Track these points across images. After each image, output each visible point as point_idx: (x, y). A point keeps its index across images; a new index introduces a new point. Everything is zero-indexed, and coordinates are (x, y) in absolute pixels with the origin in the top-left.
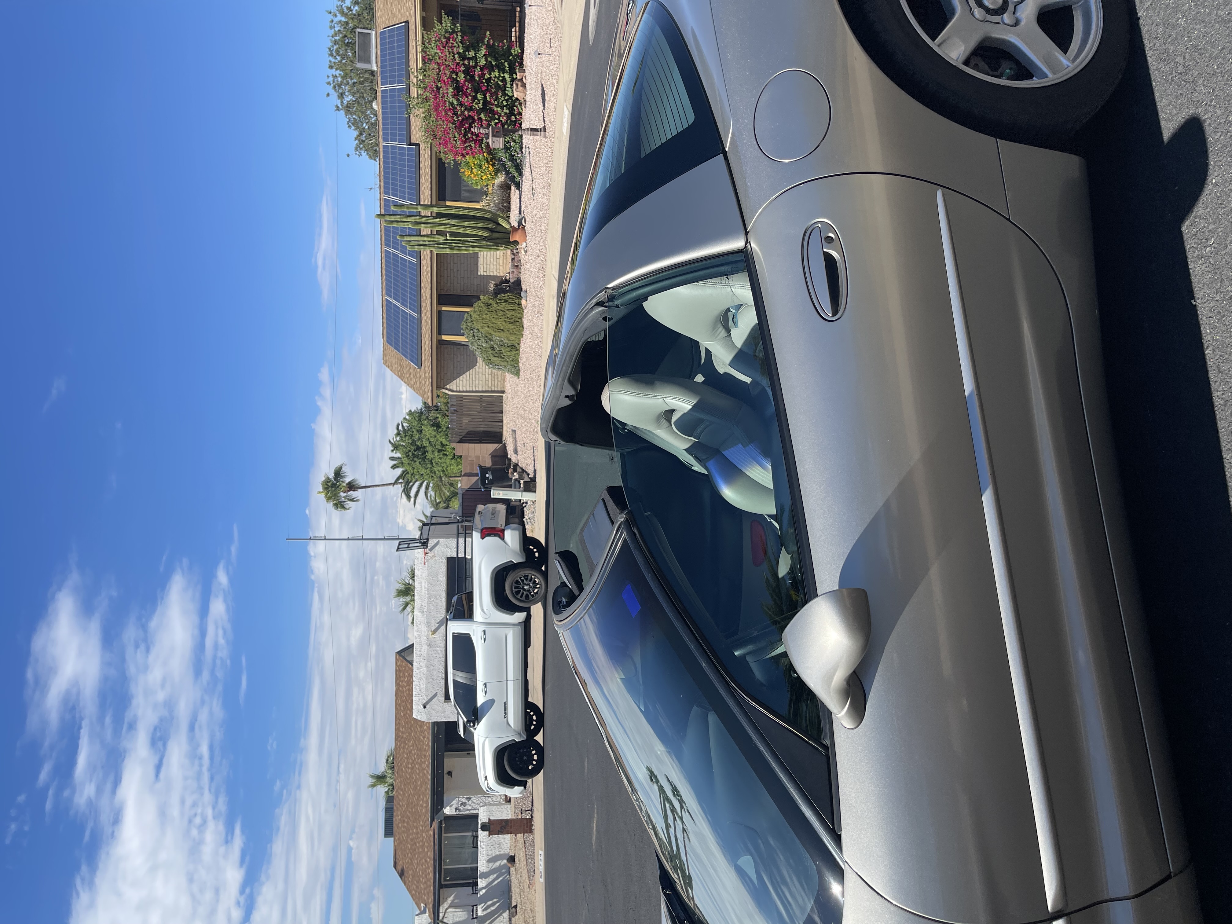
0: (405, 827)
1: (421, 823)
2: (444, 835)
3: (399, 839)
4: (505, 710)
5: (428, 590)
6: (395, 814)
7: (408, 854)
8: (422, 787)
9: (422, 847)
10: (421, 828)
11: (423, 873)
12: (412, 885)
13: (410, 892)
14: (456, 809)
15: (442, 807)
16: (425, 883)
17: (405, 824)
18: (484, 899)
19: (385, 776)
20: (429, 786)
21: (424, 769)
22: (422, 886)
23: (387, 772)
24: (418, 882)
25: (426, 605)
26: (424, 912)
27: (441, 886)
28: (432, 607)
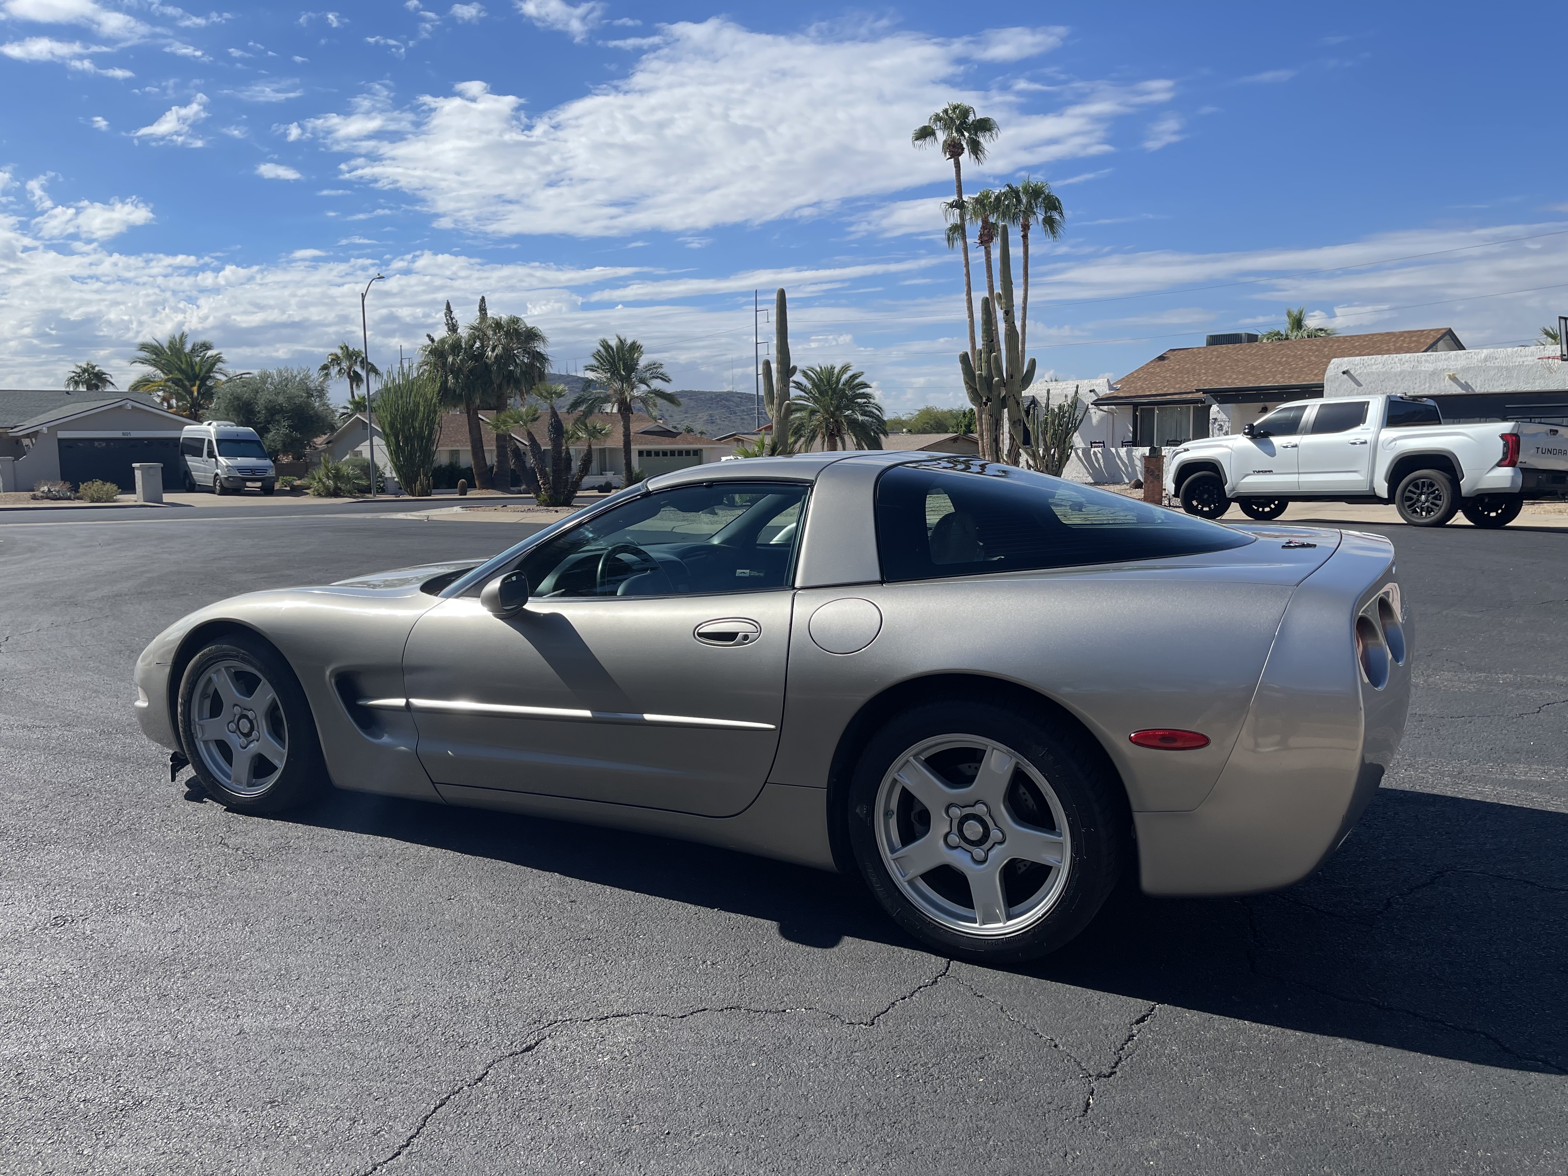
0: (1211, 358)
1: (1210, 378)
2: (1192, 406)
3: (1199, 353)
4: (1262, 471)
5: (1519, 366)
6: (1230, 346)
7: (1179, 365)
8: (1253, 376)
9: (1183, 381)
10: (1204, 378)
11: (1152, 384)
12: (1143, 372)
13: (1136, 371)
14: (1215, 419)
15: (1220, 402)
16: (1142, 387)
17: (1213, 360)
18: (1107, 455)
19: (1301, 329)
20: (1251, 385)
21: (1274, 378)
22: (1140, 384)
23: (1305, 330)
24: (1145, 379)
25: (1496, 364)
26: (1111, 387)
27: (1135, 406)
28: (1492, 373)
